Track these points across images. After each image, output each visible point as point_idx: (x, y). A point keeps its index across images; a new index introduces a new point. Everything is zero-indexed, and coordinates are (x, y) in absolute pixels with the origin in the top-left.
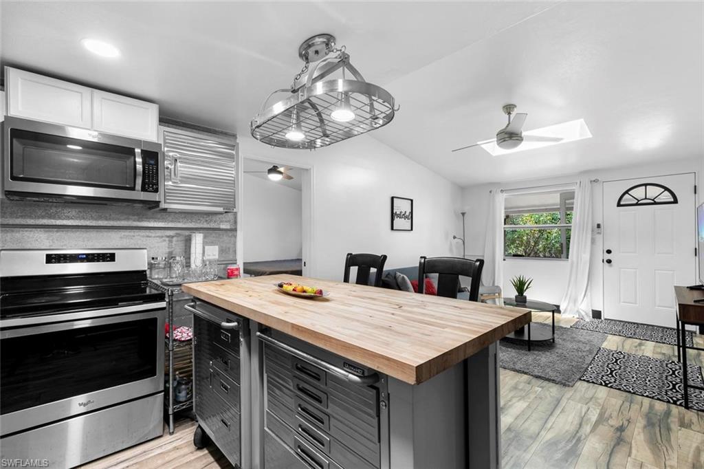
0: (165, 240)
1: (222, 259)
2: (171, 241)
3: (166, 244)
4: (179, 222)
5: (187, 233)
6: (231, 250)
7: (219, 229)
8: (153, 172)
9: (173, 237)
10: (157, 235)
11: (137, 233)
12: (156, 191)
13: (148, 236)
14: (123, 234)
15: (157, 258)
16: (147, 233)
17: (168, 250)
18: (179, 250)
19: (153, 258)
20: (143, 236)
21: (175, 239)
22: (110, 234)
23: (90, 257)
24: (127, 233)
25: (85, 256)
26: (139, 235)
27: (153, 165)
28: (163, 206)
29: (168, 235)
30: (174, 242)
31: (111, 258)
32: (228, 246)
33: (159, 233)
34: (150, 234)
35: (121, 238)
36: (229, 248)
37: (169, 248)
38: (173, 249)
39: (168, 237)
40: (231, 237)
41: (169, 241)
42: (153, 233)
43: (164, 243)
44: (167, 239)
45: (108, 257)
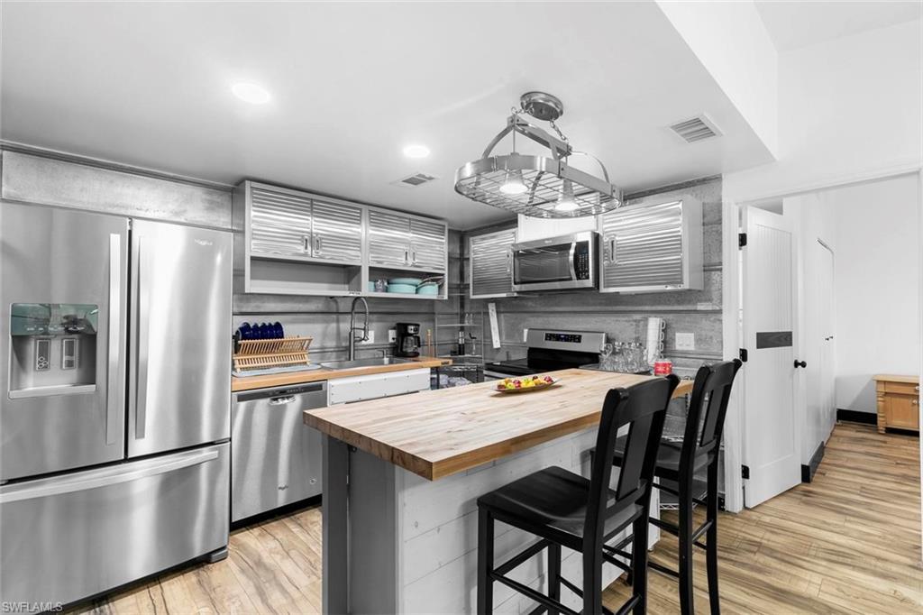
0: (632, 325)
1: (701, 351)
2: (637, 326)
4: (646, 305)
6: (715, 341)
7: (696, 311)
8: (585, 260)
9: (639, 321)
10: (625, 319)
11: (608, 317)
13: (617, 321)
16: (617, 316)
17: (635, 336)
20: (613, 321)
21: (641, 323)
24: (601, 317)
26: (610, 319)
27: (585, 254)
29: (635, 318)
30: (641, 327)
32: (711, 334)
33: (627, 317)
34: (619, 318)
36: (711, 338)
37: (636, 333)
38: (639, 334)
39: (635, 321)
40: (714, 321)
42: (621, 317)
44: (634, 324)
45: (576, 338)
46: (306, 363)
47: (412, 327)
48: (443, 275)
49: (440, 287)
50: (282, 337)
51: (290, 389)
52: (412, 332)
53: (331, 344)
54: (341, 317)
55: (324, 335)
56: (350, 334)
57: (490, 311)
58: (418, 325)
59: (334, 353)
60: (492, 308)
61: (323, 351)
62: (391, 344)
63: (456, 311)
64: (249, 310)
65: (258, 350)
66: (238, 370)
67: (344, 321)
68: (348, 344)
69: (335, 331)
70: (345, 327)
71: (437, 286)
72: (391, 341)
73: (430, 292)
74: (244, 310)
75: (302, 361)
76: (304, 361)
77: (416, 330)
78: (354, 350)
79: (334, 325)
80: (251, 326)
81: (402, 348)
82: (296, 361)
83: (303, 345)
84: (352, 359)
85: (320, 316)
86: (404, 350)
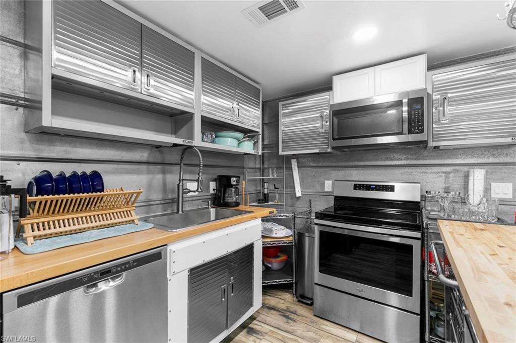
0: (441, 176)
2: (447, 177)
3: (442, 179)
4: (457, 158)
5: (466, 169)
8: (419, 115)
9: (450, 173)
10: (433, 171)
11: (415, 170)
12: (422, 131)
13: (425, 173)
14: (403, 170)
15: (430, 192)
16: (423, 169)
17: (444, 186)
18: (456, 186)
19: (427, 192)
20: (420, 173)
21: (451, 175)
22: (393, 171)
23: (378, 187)
24: (406, 170)
25: (374, 187)
26: (416, 172)
27: (418, 109)
28: (432, 144)
29: (445, 171)
30: (451, 178)
31: (392, 189)
33: (436, 169)
34: (427, 171)
35: (402, 174)
37: (445, 183)
38: (449, 185)
39: (444, 173)
41: (446, 176)
42: (429, 170)
43: (440, 179)
44: (443, 175)
45: (389, 188)
46: (133, 221)
47: (234, 179)
48: (258, 132)
49: (256, 143)
50: (102, 190)
51: (117, 266)
52: (234, 183)
53: (157, 196)
54: (167, 167)
55: (150, 187)
56: (178, 185)
57: (293, 166)
58: (239, 177)
59: (161, 205)
60: (294, 163)
61: (148, 204)
62: (212, 195)
63: (258, 166)
64: (53, 155)
65: (65, 208)
66: (30, 240)
67: (171, 172)
68: (176, 196)
69: (161, 183)
70: (172, 179)
71: (253, 142)
72: (212, 192)
73: (247, 147)
74: (45, 155)
75: (127, 219)
76: (131, 218)
77: (238, 182)
78: (183, 202)
79: (159, 177)
80: (54, 176)
81: (224, 199)
82: (121, 220)
83: (129, 200)
84: (180, 212)
85: (144, 167)
86: (226, 200)
